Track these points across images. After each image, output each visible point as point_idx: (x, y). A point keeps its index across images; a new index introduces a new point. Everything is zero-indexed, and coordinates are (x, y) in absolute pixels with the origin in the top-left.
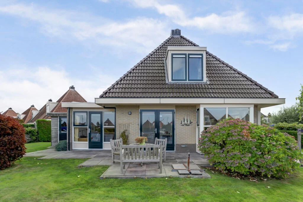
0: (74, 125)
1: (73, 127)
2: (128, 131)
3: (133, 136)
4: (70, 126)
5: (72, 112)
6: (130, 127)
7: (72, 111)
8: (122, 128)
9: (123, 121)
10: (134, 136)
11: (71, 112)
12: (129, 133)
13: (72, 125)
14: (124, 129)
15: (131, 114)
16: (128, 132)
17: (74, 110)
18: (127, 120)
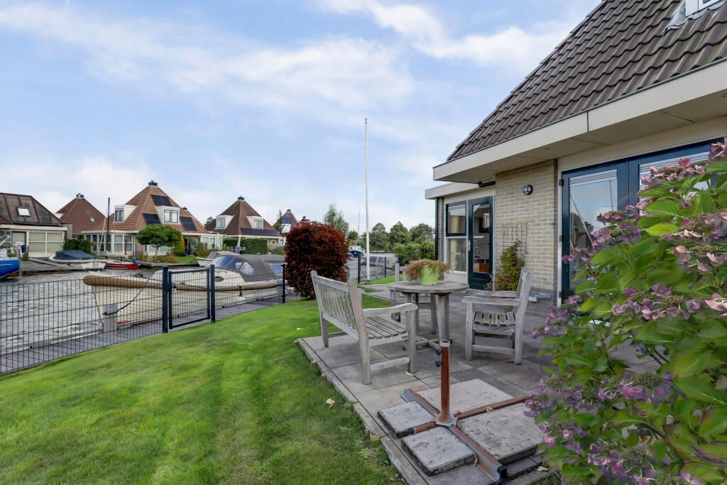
0: (448, 235)
1: (445, 238)
2: (524, 245)
3: (538, 262)
4: (440, 236)
5: (443, 207)
6: (530, 232)
7: (443, 204)
8: (510, 237)
9: (512, 215)
10: (541, 262)
11: (440, 206)
12: (526, 253)
13: (443, 234)
14: (515, 240)
15: (530, 193)
16: (523, 248)
17: (446, 202)
18: (522, 211)
